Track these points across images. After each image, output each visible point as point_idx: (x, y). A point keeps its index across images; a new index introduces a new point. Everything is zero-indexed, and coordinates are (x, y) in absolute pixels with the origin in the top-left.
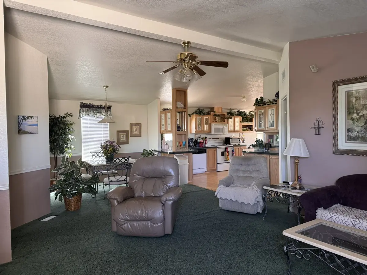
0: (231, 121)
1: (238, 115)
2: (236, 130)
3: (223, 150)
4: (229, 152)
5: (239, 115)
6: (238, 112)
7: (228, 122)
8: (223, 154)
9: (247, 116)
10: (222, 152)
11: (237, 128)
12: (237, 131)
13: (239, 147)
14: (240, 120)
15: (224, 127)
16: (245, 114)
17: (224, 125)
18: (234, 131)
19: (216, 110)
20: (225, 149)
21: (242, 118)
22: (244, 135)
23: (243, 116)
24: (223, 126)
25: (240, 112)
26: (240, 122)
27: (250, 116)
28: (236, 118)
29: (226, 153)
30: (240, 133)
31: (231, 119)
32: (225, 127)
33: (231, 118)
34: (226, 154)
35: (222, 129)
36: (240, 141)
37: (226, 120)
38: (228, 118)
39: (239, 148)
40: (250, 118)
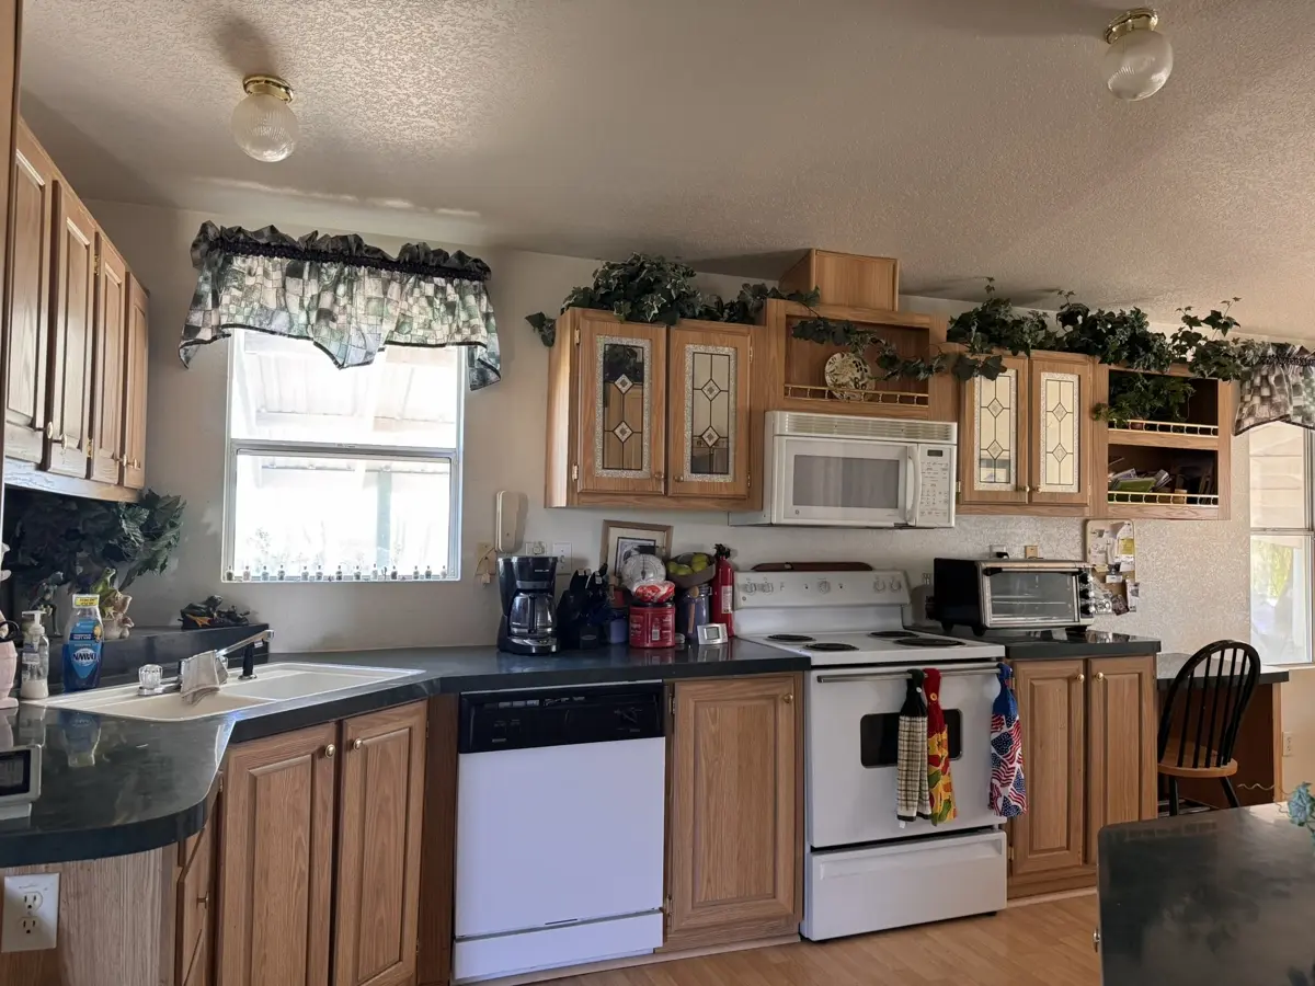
0: (993, 396)
1: (1070, 346)
2: (1043, 488)
3: (880, 697)
4: (953, 718)
5: (1085, 349)
6: (1068, 318)
7: (960, 410)
8: (879, 742)
9: (1162, 357)
10: (869, 723)
11: (1059, 473)
12: (1058, 505)
13: (1075, 667)
14: (1088, 391)
15: (907, 454)
16: (1141, 342)
17: (912, 433)
18: (1026, 496)
19: (827, 279)
20: (911, 684)
21: (1115, 379)
22: (1129, 546)
23: (1116, 362)
24: (901, 441)
25: (1091, 323)
26: (1096, 411)
27: (1192, 366)
28: (1045, 376)
29: (914, 730)
30: (1091, 526)
31: (992, 377)
32: (920, 452)
33: (992, 371)
34: (911, 740)
35: (893, 469)
36: (1084, 594)
37: (940, 387)
38: (963, 372)
39: (1071, 680)
40: (1194, 382)
